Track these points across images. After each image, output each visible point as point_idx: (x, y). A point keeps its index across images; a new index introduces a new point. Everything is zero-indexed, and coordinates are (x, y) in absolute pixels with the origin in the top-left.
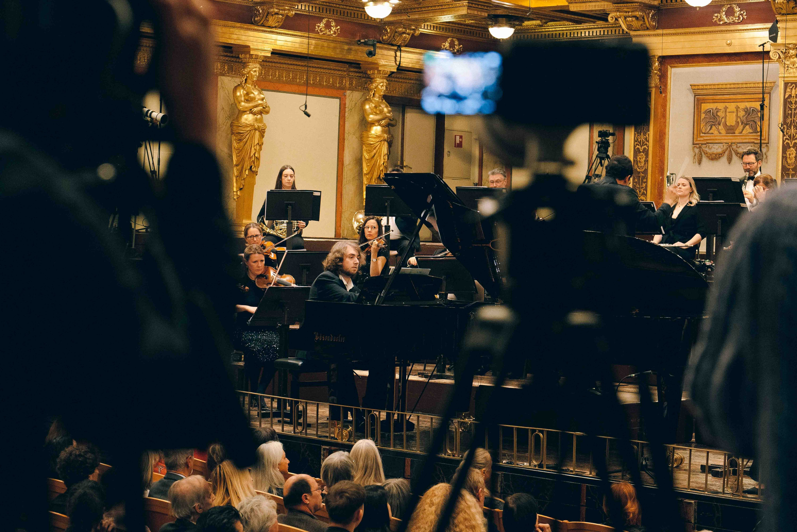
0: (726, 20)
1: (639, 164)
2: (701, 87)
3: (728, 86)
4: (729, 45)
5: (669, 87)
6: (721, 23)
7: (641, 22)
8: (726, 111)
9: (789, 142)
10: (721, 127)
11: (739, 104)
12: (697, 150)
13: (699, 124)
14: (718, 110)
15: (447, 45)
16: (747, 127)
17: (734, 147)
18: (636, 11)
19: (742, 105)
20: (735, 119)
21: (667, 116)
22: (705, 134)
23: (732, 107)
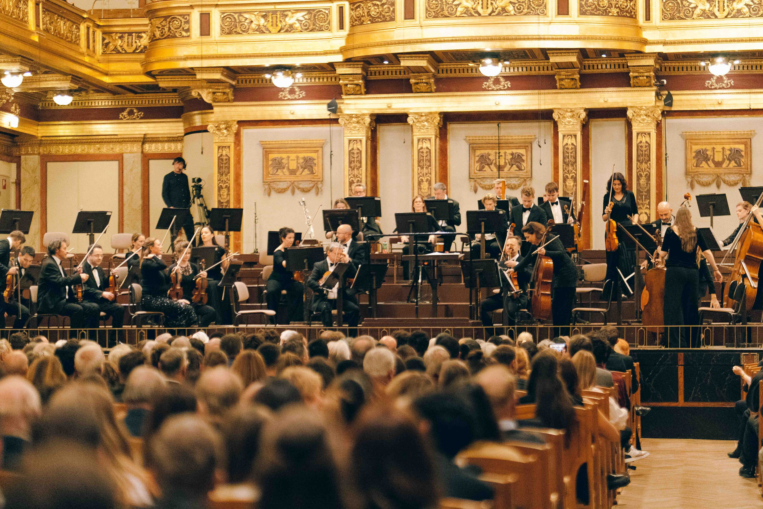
0: (289, 97)
1: (222, 196)
2: (267, 143)
3: (289, 142)
4: (293, 114)
5: (242, 143)
6: (286, 98)
7: (225, 97)
8: (288, 160)
9: (353, 179)
10: (285, 170)
11: (299, 155)
12: (267, 187)
13: (267, 168)
14: (282, 159)
15: (13, 108)
16: (306, 170)
17: (296, 184)
18: (225, 88)
19: (301, 155)
20: (295, 165)
21: (241, 162)
22: (272, 175)
23: (293, 156)
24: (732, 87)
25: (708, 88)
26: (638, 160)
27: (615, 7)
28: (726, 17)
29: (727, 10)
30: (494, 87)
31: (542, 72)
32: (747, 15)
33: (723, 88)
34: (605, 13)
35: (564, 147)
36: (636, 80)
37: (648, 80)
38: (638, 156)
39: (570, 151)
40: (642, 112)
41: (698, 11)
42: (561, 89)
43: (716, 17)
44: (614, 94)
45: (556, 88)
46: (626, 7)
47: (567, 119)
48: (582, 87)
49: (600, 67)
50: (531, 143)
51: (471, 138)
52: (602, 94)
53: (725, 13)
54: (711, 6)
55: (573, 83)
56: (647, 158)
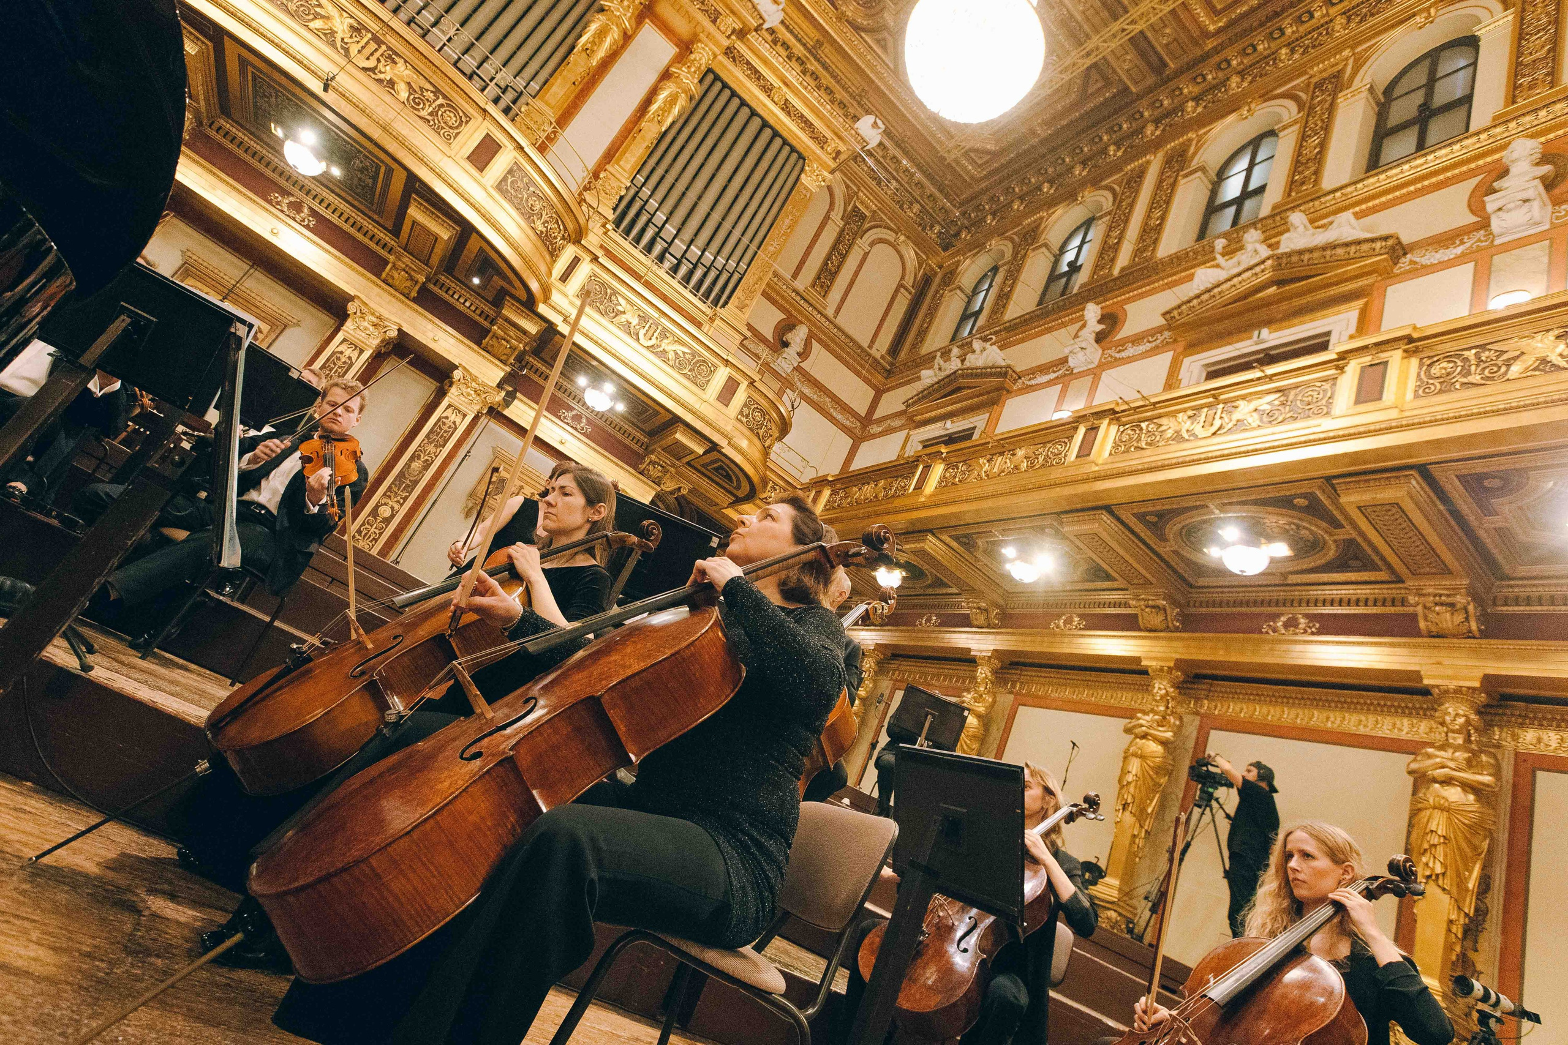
24: (585, 435)
25: (559, 418)
26: (427, 436)
27: (544, 223)
28: (648, 347)
29: (653, 341)
30: (286, 209)
31: (372, 245)
32: (671, 363)
33: (576, 429)
34: (529, 216)
35: (334, 353)
36: (494, 342)
37: (508, 351)
38: (431, 431)
39: (340, 364)
40: (474, 384)
41: (622, 318)
42: (384, 281)
43: (638, 340)
44: (452, 341)
45: (378, 276)
46: (555, 238)
47: (366, 324)
48: (414, 300)
49: (456, 296)
50: (286, 326)
51: (194, 257)
52: (436, 329)
53: (650, 343)
54: (639, 324)
55: (408, 284)
56: (441, 442)
